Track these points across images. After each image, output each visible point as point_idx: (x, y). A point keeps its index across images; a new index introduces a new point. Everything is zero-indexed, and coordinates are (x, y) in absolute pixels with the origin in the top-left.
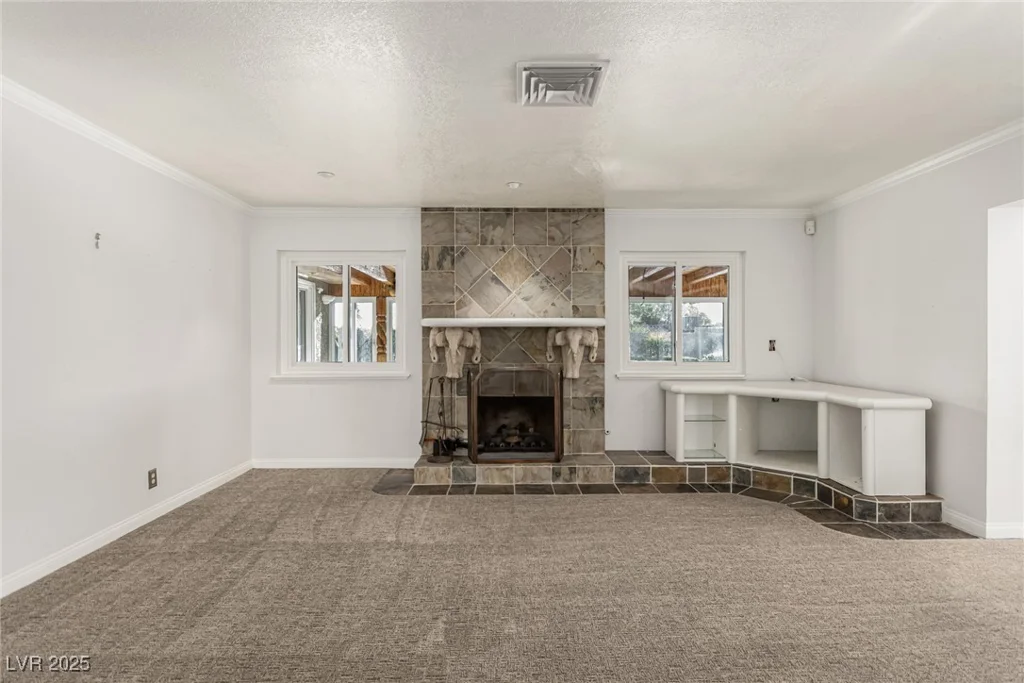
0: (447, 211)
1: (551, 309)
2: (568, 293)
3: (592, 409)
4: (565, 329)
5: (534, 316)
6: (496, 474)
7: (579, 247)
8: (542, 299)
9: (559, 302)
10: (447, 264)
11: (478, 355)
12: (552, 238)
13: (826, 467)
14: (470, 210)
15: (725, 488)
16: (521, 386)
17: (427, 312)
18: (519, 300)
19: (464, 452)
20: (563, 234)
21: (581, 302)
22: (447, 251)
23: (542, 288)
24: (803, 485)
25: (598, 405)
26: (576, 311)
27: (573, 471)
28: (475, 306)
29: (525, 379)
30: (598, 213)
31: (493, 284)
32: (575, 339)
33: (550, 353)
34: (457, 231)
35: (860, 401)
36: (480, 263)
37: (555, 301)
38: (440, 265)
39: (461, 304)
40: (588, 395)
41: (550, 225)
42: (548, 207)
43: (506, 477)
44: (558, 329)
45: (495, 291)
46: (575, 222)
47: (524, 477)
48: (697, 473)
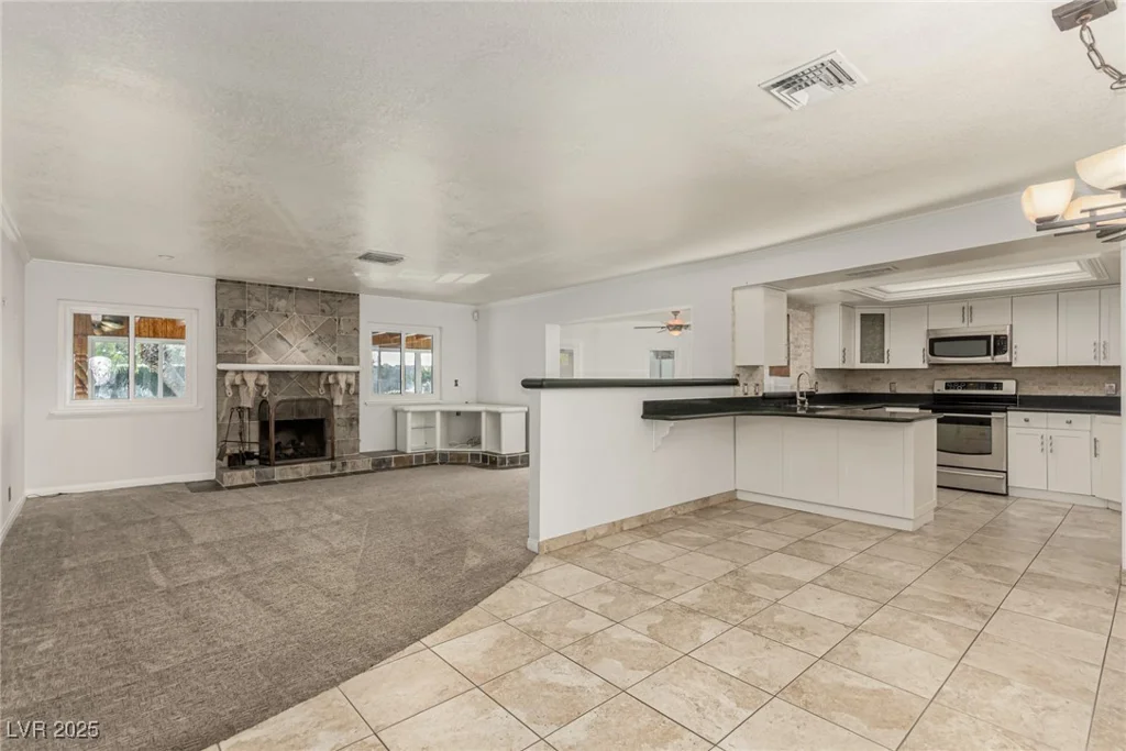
0: (240, 283)
1: (323, 359)
2: (334, 349)
3: (350, 425)
4: (336, 373)
5: (309, 364)
6: (289, 471)
7: (342, 318)
8: (316, 352)
9: (328, 355)
10: (240, 323)
12: (323, 311)
13: (486, 446)
14: (260, 285)
15: (436, 464)
16: (300, 412)
17: (221, 358)
18: (298, 352)
19: (256, 462)
20: (331, 309)
21: (344, 355)
22: (240, 314)
23: (316, 344)
24: (475, 456)
25: (355, 423)
26: (340, 361)
27: (344, 464)
28: (264, 355)
29: (302, 406)
30: (354, 297)
31: (279, 340)
32: (342, 379)
33: (322, 387)
34: (249, 299)
35: (500, 409)
36: (262, 325)
37: (325, 353)
38: (234, 323)
39: (252, 353)
40: (347, 416)
41: (322, 302)
42: (320, 289)
43: (297, 473)
44: (330, 373)
45: (281, 346)
46: (340, 301)
47: (311, 472)
48: (419, 458)
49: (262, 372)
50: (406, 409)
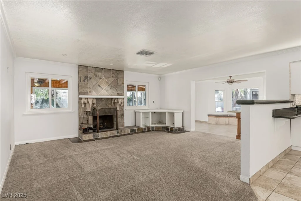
0: (86, 67)
1: (113, 94)
2: (116, 90)
3: (122, 117)
4: (117, 98)
5: (108, 95)
6: (104, 134)
7: (119, 79)
8: (110, 91)
9: (114, 92)
10: (86, 81)
11: (95, 105)
12: (113, 77)
13: (168, 125)
14: (92, 67)
15: (151, 131)
16: (105, 113)
17: (80, 93)
18: (105, 91)
19: (92, 131)
20: (115, 76)
21: (119, 92)
22: (86, 77)
23: (110, 88)
24: (164, 128)
26: (118, 94)
27: (121, 131)
28: (94, 92)
29: (106, 110)
30: (123, 71)
31: (98, 87)
32: (120, 101)
33: (113, 104)
34: (89, 72)
35: (174, 111)
36: (93, 82)
37: (113, 92)
38: (84, 81)
39: (90, 92)
40: (121, 114)
41: (112, 73)
42: (112, 69)
43: (107, 135)
44: (115, 99)
46: (118, 73)
47: (111, 134)
48: (145, 129)
49: (94, 98)
50: (140, 111)
